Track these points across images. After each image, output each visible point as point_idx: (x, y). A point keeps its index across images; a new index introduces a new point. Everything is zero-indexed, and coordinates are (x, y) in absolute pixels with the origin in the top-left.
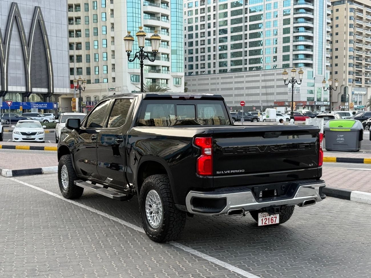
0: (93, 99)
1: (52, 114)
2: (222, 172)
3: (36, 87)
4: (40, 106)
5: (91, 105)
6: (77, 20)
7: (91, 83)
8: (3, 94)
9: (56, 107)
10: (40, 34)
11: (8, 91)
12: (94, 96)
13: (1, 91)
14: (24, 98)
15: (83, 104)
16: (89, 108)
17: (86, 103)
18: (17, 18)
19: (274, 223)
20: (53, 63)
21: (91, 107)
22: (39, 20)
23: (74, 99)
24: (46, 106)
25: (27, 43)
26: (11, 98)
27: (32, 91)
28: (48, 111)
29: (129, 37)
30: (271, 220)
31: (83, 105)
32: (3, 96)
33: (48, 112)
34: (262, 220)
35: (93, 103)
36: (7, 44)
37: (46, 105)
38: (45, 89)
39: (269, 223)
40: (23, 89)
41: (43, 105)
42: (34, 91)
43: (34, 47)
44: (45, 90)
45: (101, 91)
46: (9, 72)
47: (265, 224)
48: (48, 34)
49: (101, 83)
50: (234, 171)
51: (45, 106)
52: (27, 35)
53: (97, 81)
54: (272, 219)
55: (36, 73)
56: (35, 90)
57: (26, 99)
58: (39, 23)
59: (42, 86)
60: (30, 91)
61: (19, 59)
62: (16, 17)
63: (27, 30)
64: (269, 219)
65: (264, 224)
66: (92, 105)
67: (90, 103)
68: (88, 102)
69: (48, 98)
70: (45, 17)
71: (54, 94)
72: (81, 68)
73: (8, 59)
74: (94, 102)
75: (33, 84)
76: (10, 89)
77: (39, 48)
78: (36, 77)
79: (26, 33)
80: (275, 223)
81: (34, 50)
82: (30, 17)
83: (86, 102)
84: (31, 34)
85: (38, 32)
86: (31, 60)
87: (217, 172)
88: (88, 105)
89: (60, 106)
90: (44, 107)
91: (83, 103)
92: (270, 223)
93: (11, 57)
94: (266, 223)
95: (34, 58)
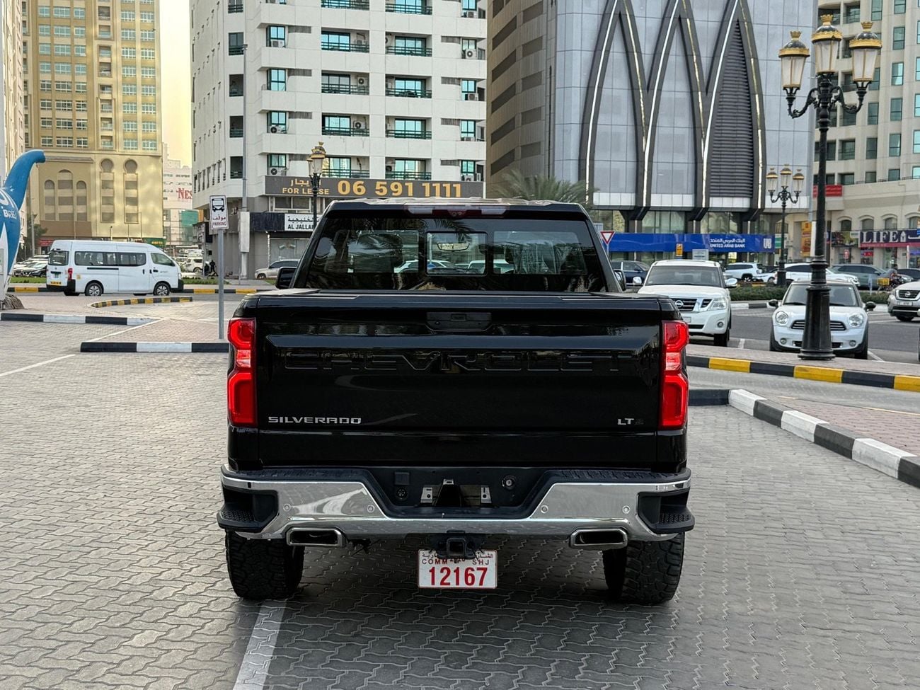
0: (878, 225)
1: (755, 265)
2: (286, 418)
3: (720, 195)
4: (727, 243)
5: (872, 241)
6: (852, 10)
7: (875, 181)
8: (639, 215)
9: (770, 247)
10: (739, 58)
11: (650, 207)
12: (883, 216)
13: (635, 207)
14: (690, 223)
15: (853, 237)
16: (866, 248)
17: (859, 237)
18: (682, 20)
19: (476, 585)
20: (767, 133)
21: (874, 246)
22: (738, 21)
23: (807, 224)
24: (743, 243)
25: (706, 84)
26: (657, 225)
27: (709, 205)
28: (748, 256)
29: (792, 46)
30: (467, 575)
31: (851, 241)
32: (638, 220)
33: (748, 259)
34: (432, 571)
35: (878, 234)
36: (654, 89)
37: (744, 240)
38: (741, 199)
39: (458, 583)
40: (687, 201)
41: (734, 240)
42: (714, 206)
43: (722, 93)
44: (742, 203)
45: (903, 201)
46: (655, 159)
47: (442, 583)
48: (761, 55)
49: (904, 179)
50: (324, 419)
51: (740, 243)
52: (705, 62)
53: (894, 175)
54: (470, 572)
55: (723, 160)
56: (716, 202)
57: (694, 225)
58: (739, 28)
59: (735, 193)
60: (704, 206)
61: (683, 124)
62: (680, 19)
63: (706, 52)
64: (457, 571)
65: (437, 585)
66: (875, 241)
67: (870, 236)
68: (865, 234)
69: (749, 222)
70: (756, 13)
71: (765, 211)
72: (853, 141)
73: (654, 126)
74: (882, 233)
75: (712, 188)
76: (656, 201)
77: (734, 93)
78: (722, 170)
79: (702, 59)
80: (481, 587)
81: (721, 100)
82: (716, 16)
83: (859, 232)
84: (715, 58)
85: (736, 51)
86: (711, 128)
87: (270, 418)
88: (865, 241)
89: (790, 244)
90: (736, 246)
91: (852, 234)
92: (462, 585)
93: (662, 121)
94: (445, 581)
95: (718, 121)
